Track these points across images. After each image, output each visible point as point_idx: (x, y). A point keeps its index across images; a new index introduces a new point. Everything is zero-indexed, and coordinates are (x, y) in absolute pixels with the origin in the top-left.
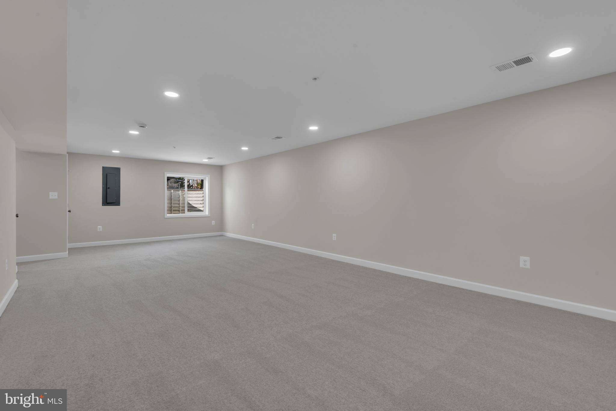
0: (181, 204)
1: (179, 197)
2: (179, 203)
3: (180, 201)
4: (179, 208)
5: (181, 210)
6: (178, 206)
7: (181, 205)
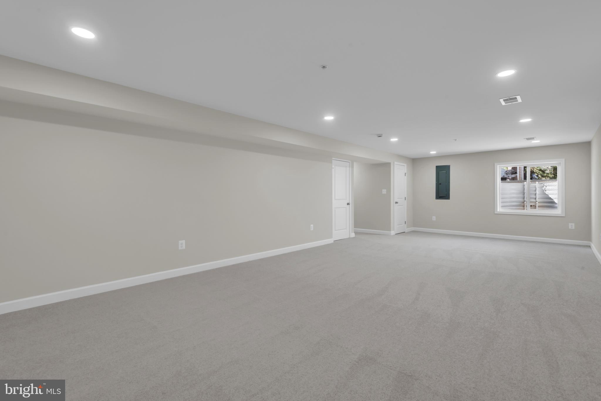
0: (538, 198)
1: (535, 191)
2: (535, 197)
3: (537, 195)
4: (536, 204)
5: (538, 207)
6: (535, 201)
7: (537, 200)
